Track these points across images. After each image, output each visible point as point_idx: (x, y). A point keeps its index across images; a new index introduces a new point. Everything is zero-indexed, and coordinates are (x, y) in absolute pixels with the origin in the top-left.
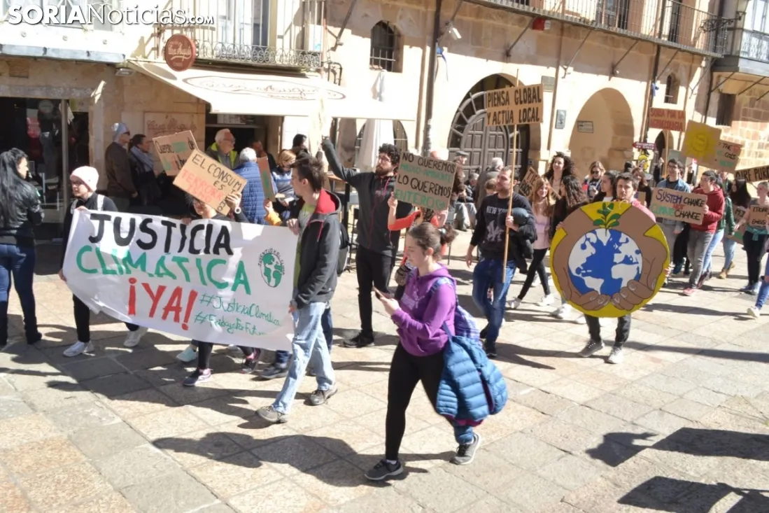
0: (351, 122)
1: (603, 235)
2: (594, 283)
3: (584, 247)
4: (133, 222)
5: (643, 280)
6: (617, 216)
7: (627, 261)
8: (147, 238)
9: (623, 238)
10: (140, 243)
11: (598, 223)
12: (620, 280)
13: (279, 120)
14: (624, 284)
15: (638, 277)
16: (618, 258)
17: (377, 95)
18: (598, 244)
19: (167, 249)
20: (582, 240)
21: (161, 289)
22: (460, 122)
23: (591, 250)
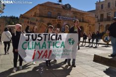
4: (36, 35)
8: (40, 38)
10: (38, 40)
19: (45, 40)
21: (42, 52)
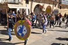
0: (24, 9)
1: (21, 26)
2: (20, 34)
3: (19, 28)
5: (27, 34)
6: (23, 23)
7: (25, 31)
9: (24, 27)
11: (20, 24)
12: (24, 34)
13: (16, 9)
14: (24, 35)
15: (26, 34)
16: (23, 30)
17: (26, 6)
18: (20, 27)
20: (18, 27)
22: (35, 9)
23: (20, 29)
